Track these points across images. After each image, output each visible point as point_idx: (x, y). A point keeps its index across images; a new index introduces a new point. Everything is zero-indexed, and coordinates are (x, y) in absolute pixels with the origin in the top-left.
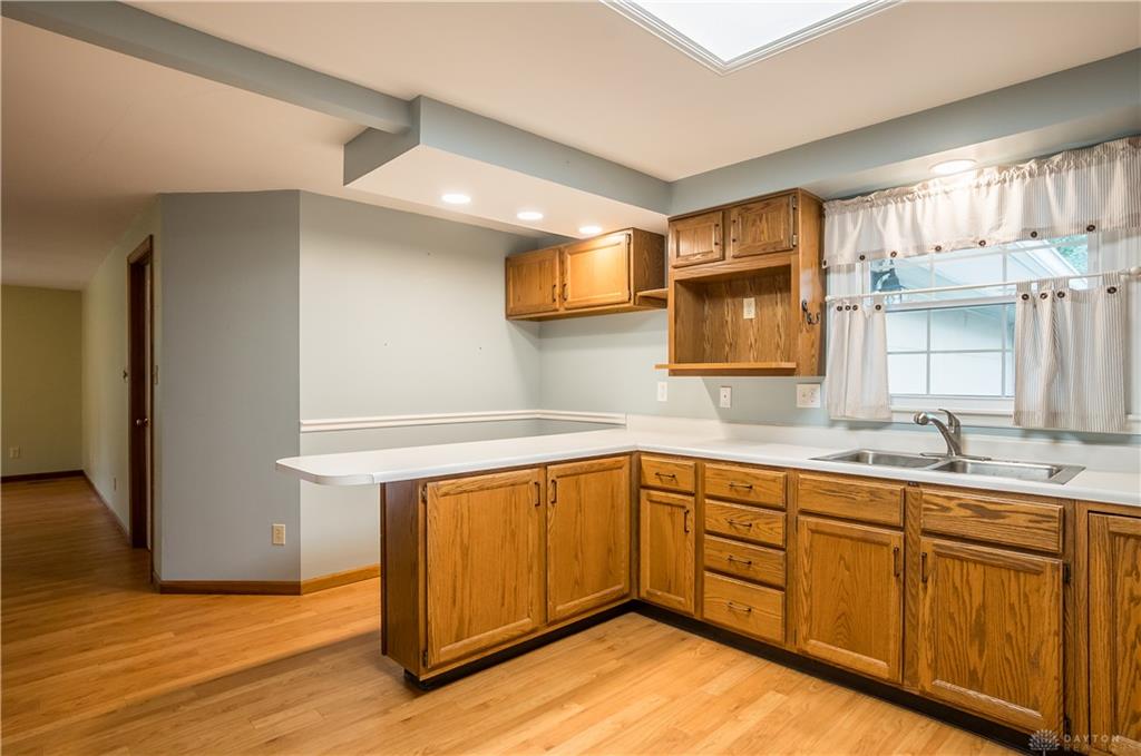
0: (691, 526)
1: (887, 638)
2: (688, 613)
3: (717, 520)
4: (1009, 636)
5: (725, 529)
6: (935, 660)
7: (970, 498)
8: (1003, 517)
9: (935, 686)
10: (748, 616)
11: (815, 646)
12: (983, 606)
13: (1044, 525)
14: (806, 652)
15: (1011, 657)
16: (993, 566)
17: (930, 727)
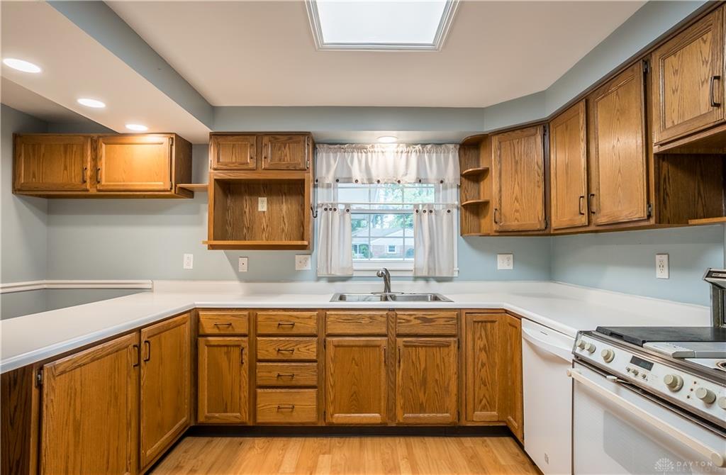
0: (246, 358)
1: (380, 400)
2: (243, 423)
3: (267, 351)
4: (437, 380)
5: (274, 356)
6: (404, 404)
7: (420, 314)
8: (434, 321)
9: (404, 418)
10: (292, 412)
11: (338, 417)
12: (425, 369)
13: (451, 323)
14: (333, 423)
15: (437, 391)
16: (429, 347)
17: (402, 442)
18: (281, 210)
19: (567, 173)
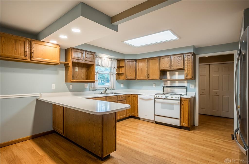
18: (81, 71)
19: (142, 70)
